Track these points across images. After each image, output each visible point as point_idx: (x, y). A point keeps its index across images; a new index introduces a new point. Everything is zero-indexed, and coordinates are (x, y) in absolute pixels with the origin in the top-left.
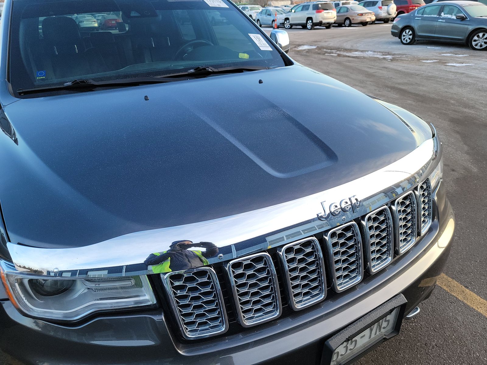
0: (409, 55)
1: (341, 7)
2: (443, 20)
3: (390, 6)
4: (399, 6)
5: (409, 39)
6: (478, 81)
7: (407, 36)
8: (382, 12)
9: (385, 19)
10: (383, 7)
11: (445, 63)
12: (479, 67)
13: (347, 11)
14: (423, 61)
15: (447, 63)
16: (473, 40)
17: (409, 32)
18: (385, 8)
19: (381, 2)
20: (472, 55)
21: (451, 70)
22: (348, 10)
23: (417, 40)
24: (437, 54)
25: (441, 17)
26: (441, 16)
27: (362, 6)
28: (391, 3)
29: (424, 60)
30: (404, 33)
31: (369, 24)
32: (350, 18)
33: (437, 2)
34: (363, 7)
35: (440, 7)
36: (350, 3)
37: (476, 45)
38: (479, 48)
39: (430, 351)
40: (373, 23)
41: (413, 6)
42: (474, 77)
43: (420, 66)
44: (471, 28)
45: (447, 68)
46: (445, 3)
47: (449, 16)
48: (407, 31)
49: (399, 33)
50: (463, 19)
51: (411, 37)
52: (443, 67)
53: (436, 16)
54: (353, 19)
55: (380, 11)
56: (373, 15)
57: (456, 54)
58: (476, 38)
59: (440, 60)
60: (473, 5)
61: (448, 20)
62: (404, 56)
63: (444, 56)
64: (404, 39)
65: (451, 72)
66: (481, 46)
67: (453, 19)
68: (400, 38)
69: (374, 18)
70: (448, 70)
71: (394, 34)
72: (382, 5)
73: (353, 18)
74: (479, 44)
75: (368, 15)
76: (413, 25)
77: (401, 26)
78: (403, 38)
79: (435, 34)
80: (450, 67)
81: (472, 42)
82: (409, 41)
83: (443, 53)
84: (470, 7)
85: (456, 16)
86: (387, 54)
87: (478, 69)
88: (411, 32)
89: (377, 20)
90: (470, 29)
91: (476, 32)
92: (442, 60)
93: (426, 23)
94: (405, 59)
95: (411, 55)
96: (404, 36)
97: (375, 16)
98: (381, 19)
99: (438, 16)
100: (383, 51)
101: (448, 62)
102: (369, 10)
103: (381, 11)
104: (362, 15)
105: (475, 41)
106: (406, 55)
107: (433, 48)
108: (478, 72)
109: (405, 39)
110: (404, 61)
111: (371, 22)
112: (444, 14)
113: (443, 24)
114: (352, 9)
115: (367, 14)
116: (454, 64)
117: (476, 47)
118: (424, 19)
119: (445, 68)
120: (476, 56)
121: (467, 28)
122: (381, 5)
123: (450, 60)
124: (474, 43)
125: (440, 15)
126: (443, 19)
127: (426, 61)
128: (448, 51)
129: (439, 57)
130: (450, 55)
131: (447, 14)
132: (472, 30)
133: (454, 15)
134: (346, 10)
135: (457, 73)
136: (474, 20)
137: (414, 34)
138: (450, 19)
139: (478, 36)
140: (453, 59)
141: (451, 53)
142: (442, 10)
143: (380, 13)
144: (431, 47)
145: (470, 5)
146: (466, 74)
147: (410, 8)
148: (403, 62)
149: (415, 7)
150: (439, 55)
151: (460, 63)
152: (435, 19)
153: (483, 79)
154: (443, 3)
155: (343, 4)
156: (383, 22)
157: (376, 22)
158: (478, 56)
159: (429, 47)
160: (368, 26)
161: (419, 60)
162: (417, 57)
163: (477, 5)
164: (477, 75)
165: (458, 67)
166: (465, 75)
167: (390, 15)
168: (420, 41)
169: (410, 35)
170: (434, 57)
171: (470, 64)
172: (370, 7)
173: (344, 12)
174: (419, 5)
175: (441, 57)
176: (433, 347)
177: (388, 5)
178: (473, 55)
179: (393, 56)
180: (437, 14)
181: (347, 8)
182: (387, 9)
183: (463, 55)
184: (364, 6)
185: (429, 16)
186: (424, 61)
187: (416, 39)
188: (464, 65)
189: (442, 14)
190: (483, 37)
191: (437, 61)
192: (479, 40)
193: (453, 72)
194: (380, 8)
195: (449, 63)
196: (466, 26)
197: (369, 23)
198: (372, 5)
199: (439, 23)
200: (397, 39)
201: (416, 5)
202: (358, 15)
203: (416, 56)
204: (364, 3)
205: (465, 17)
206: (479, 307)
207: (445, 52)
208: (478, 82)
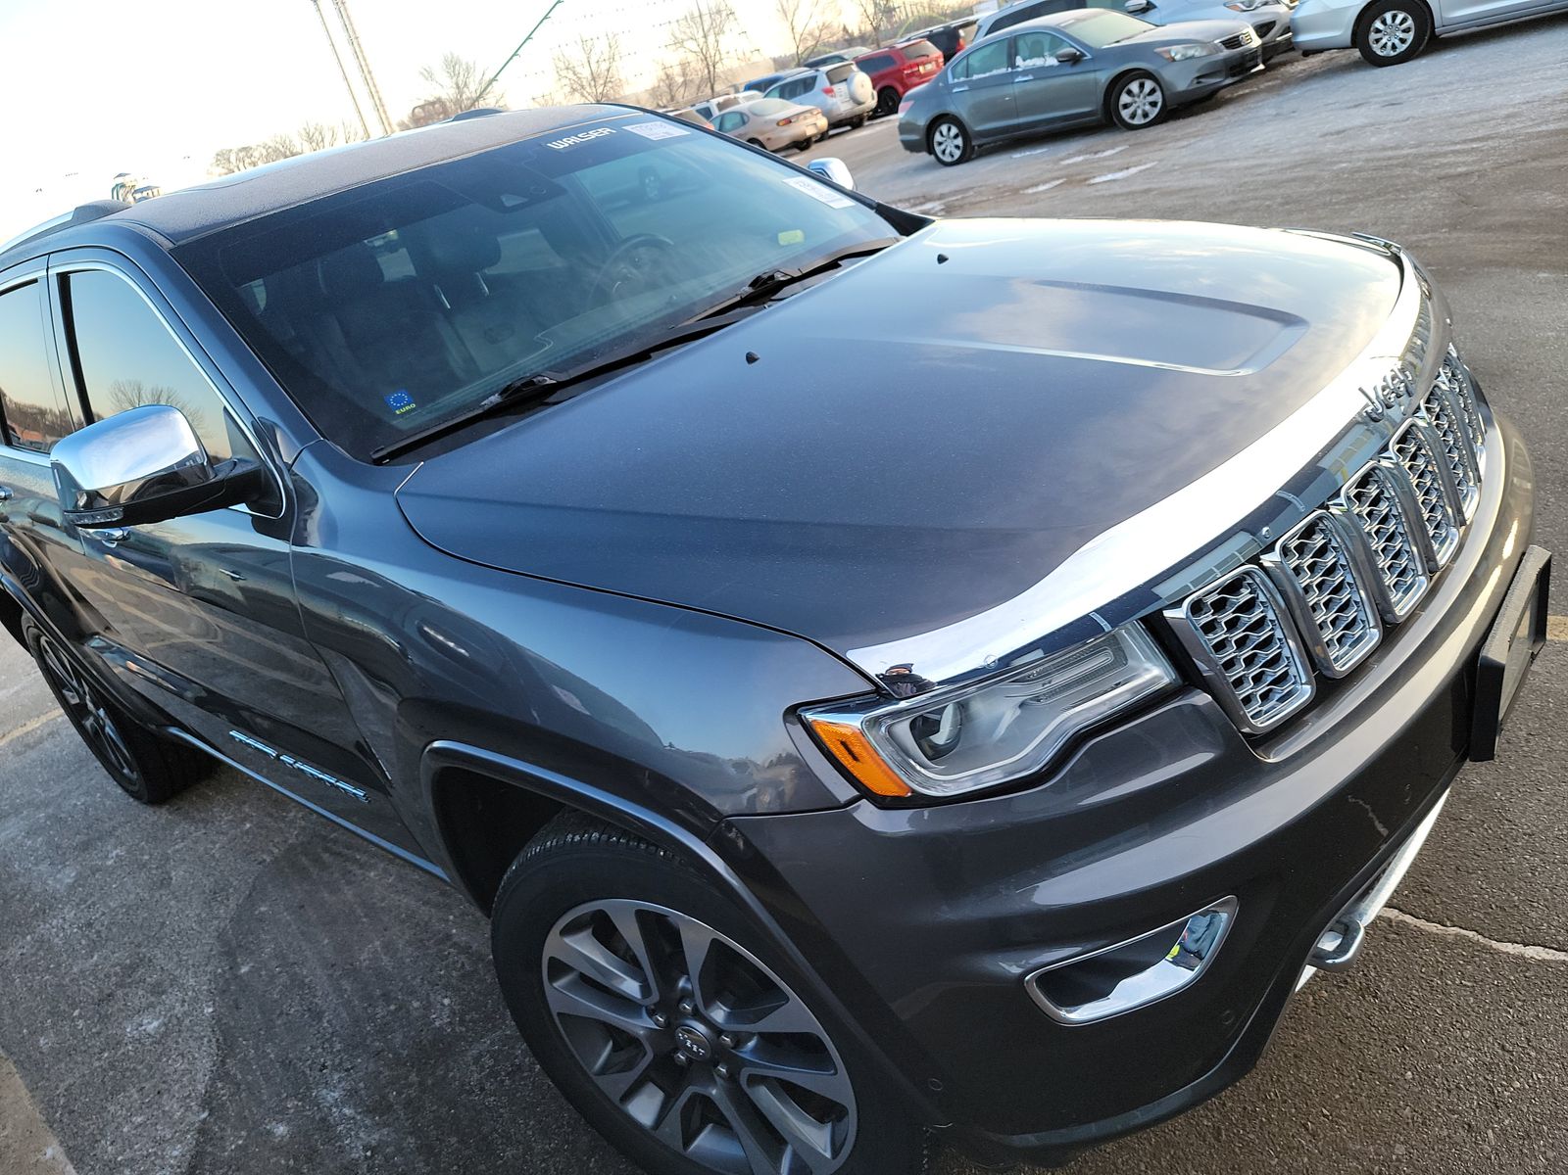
0: (981, 186)
1: (723, 116)
2: (1027, 75)
3: (852, 79)
4: (876, 74)
5: (957, 147)
6: (1196, 196)
7: (948, 141)
8: (839, 103)
9: (852, 118)
10: (836, 88)
11: (1086, 180)
12: (1174, 165)
13: (744, 123)
14: (1026, 191)
15: (1090, 178)
16: (1120, 108)
17: (949, 129)
18: (840, 88)
19: (825, 76)
20: (1136, 144)
21: (1112, 192)
22: (745, 118)
23: (980, 146)
24: (1050, 167)
25: (1019, 69)
26: (1018, 67)
27: (774, 97)
28: (853, 71)
29: (1027, 188)
30: (938, 137)
31: (816, 142)
32: (760, 138)
33: (986, 35)
34: (781, 100)
35: (1006, 44)
36: (740, 100)
37: (1133, 116)
38: (1143, 121)
39: (1526, 749)
40: (823, 137)
41: (911, 67)
42: (1180, 191)
43: (1030, 203)
44: (1104, 77)
45: (1102, 190)
46: (1015, 31)
47: (1038, 62)
48: (944, 128)
49: (924, 140)
50: (1074, 60)
51: (959, 141)
52: (1088, 191)
53: (1003, 70)
54: (769, 139)
55: (830, 100)
56: (820, 116)
57: (1096, 153)
58: (1125, 99)
59: (1066, 177)
60: (1084, 20)
61: (1040, 73)
62: (971, 193)
63: (1069, 165)
64: (944, 152)
65: (1116, 195)
66: (1145, 115)
67: (1051, 67)
68: (931, 151)
69: (823, 123)
70: (1107, 193)
71: (911, 147)
72: (832, 83)
73: (767, 136)
74: (1139, 112)
75: (805, 118)
76: (952, 109)
77: (922, 122)
78: (938, 150)
79: (1018, 116)
80: (1105, 186)
81: (1120, 113)
82: (957, 154)
83: (1062, 160)
84: (1080, 25)
85: (1057, 57)
86: (922, 200)
87: (1175, 170)
88: (954, 130)
89: (833, 125)
90: (1103, 81)
91: (1119, 83)
92: (1072, 176)
93: (984, 95)
94: (978, 199)
95: (986, 186)
96: (940, 144)
97: (823, 115)
98: (841, 121)
99: (1010, 70)
100: (907, 197)
101: (1091, 175)
102: (801, 104)
103: (834, 100)
104: (788, 121)
105: (1126, 106)
106: (975, 190)
107: (1028, 153)
108: (1181, 176)
109: (947, 152)
110: (983, 204)
111: (819, 136)
112: (1024, 60)
113: (1030, 86)
114: (756, 112)
115: (802, 117)
116: (1110, 177)
117: (1136, 122)
118: (975, 86)
119: (1097, 191)
120: (1145, 143)
121: (1096, 82)
122: (827, 84)
123: (1091, 170)
124: (1125, 114)
125: (1013, 65)
126: (1025, 73)
127: (1034, 190)
128: (1071, 152)
129: (1056, 171)
130: (1080, 158)
131: (1031, 58)
132: (1107, 83)
133: (1051, 55)
134: (738, 119)
135: (1132, 193)
136: (1103, 56)
137: (963, 131)
138: (1042, 68)
139: (1130, 93)
140: (1095, 165)
141: (1079, 153)
142: (1013, 51)
143: (833, 105)
144: (1023, 154)
145: (1078, 20)
146: (1155, 189)
147: (906, 72)
148: (981, 208)
149: (918, 65)
150: (1056, 167)
151: (1121, 170)
152: (1006, 80)
153: (1204, 188)
154: (1011, 33)
155: (721, 106)
156: (849, 128)
157: (831, 133)
158: (1150, 142)
159: (1017, 155)
160: (814, 147)
161: (1015, 191)
162: (1005, 186)
163: (1095, 16)
164: (1183, 184)
165: (1125, 180)
166: (1156, 192)
167: (859, 103)
168: (988, 146)
169: (956, 136)
170: (1049, 175)
171: (1148, 166)
172: (800, 94)
173: (735, 127)
174: (924, 59)
175: (1060, 169)
176: (1528, 742)
177: (846, 80)
178: (1138, 141)
179: (943, 201)
180: (1006, 64)
181: (742, 114)
182: (847, 91)
183: (1113, 148)
184: (782, 96)
185: (987, 75)
186: (1030, 191)
187: (974, 143)
188: (1133, 170)
189: (1019, 61)
190: (1141, 92)
191: (1061, 181)
192: (1135, 102)
193: (1122, 195)
194: (828, 91)
195: (1094, 177)
196: (1091, 76)
197: (814, 139)
198: (802, 90)
199: (1021, 86)
200: (924, 157)
201: (919, 60)
202: (778, 124)
203: (1000, 185)
204: (778, 90)
205: (1078, 53)
206: (1557, 633)
207: (1063, 154)
208: (1197, 199)
